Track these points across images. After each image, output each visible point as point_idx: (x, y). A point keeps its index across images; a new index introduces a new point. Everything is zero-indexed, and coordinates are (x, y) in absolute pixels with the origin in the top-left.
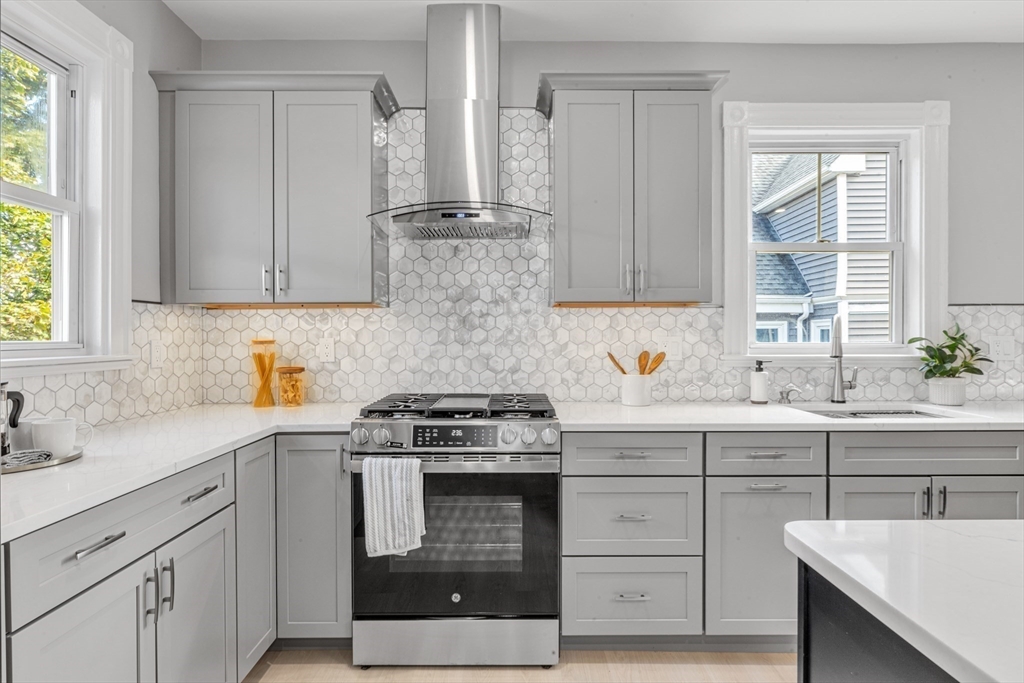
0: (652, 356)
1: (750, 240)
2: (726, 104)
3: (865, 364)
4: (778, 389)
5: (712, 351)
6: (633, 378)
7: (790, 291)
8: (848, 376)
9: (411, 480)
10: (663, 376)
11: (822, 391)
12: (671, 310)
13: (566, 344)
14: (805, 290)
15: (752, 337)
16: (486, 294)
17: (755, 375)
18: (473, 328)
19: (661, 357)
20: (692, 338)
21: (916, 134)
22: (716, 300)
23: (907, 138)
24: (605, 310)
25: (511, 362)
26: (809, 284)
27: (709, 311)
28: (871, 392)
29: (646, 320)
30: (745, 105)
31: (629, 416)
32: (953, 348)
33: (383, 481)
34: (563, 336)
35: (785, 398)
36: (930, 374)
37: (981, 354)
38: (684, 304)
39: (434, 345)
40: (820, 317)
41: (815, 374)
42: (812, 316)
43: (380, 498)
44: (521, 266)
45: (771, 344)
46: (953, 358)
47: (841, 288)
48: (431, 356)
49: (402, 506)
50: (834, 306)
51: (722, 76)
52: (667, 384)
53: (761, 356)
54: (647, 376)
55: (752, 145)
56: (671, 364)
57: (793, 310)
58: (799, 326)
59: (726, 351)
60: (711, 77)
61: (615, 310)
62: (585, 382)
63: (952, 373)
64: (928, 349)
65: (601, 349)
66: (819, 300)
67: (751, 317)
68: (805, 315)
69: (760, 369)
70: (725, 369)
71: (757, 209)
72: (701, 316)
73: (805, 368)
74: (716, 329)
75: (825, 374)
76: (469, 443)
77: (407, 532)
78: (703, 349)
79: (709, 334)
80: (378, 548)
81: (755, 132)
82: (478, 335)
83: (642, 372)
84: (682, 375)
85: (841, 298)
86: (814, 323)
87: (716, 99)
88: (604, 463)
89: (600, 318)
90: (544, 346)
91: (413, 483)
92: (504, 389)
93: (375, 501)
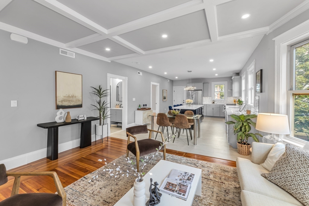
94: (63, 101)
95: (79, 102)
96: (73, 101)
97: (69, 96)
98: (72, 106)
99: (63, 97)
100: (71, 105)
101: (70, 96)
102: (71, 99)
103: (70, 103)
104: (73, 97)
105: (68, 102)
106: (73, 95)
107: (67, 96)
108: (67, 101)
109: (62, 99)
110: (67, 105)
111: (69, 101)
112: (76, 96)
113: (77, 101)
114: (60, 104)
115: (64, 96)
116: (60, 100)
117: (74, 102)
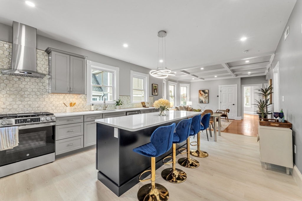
0: (73, 103)
1: (91, 84)
2: (87, 60)
3: (109, 104)
4: (96, 108)
5: (85, 102)
6: (69, 107)
7: (99, 91)
8: (106, 106)
9: (15, 131)
10: (75, 107)
11: (103, 108)
12: (77, 95)
13: (53, 101)
14: (102, 91)
15: (92, 100)
16: (29, 90)
17: (92, 106)
18: (25, 98)
19: (75, 104)
20: (81, 100)
21: (115, 71)
22: (85, 94)
23: (114, 71)
24: (62, 95)
25: (37, 105)
26: (103, 90)
27: (84, 95)
28: (110, 108)
29: (71, 97)
30: (90, 61)
31: (68, 114)
32: (119, 101)
33: (6, 133)
34: (52, 100)
35: (97, 110)
36: (116, 105)
37: (122, 102)
38: (79, 94)
39: (11, 102)
40: (105, 96)
41: (101, 106)
42: (103, 96)
43: (5, 137)
44: (40, 84)
45: (96, 101)
46: (119, 103)
47: (108, 91)
48: (10, 104)
49: (13, 137)
50: (107, 94)
51: (87, 57)
52: (76, 108)
53: (93, 103)
54: (72, 107)
55: (92, 68)
56: (77, 105)
57: (100, 94)
58: (101, 98)
59: (87, 102)
60: (85, 57)
61: (65, 95)
62: (57, 109)
63: (119, 105)
64: (116, 102)
65: (61, 102)
66: (105, 93)
67: (92, 96)
68: (102, 96)
69: (93, 105)
70: (87, 105)
71: (93, 73)
72: (83, 96)
73: (100, 105)
74: (85, 99)
75: (103, 106)
76: (32, 122)
77: (14, 143)
78: (83, 102)
79: (84, 100)
80: (5, 148)
81: (92, 66)
82: (26, 99)
83: (71, 106)
84: (79, 107)
85: (108, 93)
86: (104, 97)
87: (85, 59)
88: (65, 122)
89: (61, 96)
90: (47, 102)
91: (16, 132)
92: (35, 111)
93: (3, 138)
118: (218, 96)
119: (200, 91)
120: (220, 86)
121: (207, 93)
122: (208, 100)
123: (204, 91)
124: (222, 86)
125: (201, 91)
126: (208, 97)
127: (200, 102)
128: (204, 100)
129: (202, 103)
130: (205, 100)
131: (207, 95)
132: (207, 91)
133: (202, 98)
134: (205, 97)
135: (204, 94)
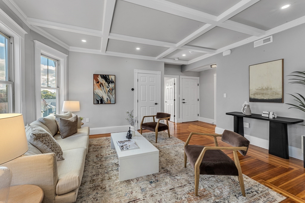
94: (255, 94)
95: (277, 95)
96: (268, 94)
97: (262, 89)
98: (266, 100)
99: (255, 90)
100: (265, 98)
101: (264, 88)
102: (265, 92)
103: (264, 96)
104: (267, 89)
105: (261, 95)
106: (268, 87)
107: (260, 88)
108: (259, 94)
109: (254, 92)
110: (259, 99)
111: (263, 94)
112: (272, 87)
113: (273, 94)
114: (252, 97)
115: (257, 88)
116: (253, 93)
117: (268, 96)
118: (133, 89)
119: (95, 76)
120: (136, 71)
121: (112, 82)
122: (114, 96)
123: (105, 77)
124: (140, 71)
125: (99, 76)
126: (114, 90)
127: (96, 102)
128: (105, 98)
129: (102, 103)
130: (108, 96)
131: (111, 86)
132: (112, 78)
133: (102, 93)
134: (108, 89)
135: (107, 84)
